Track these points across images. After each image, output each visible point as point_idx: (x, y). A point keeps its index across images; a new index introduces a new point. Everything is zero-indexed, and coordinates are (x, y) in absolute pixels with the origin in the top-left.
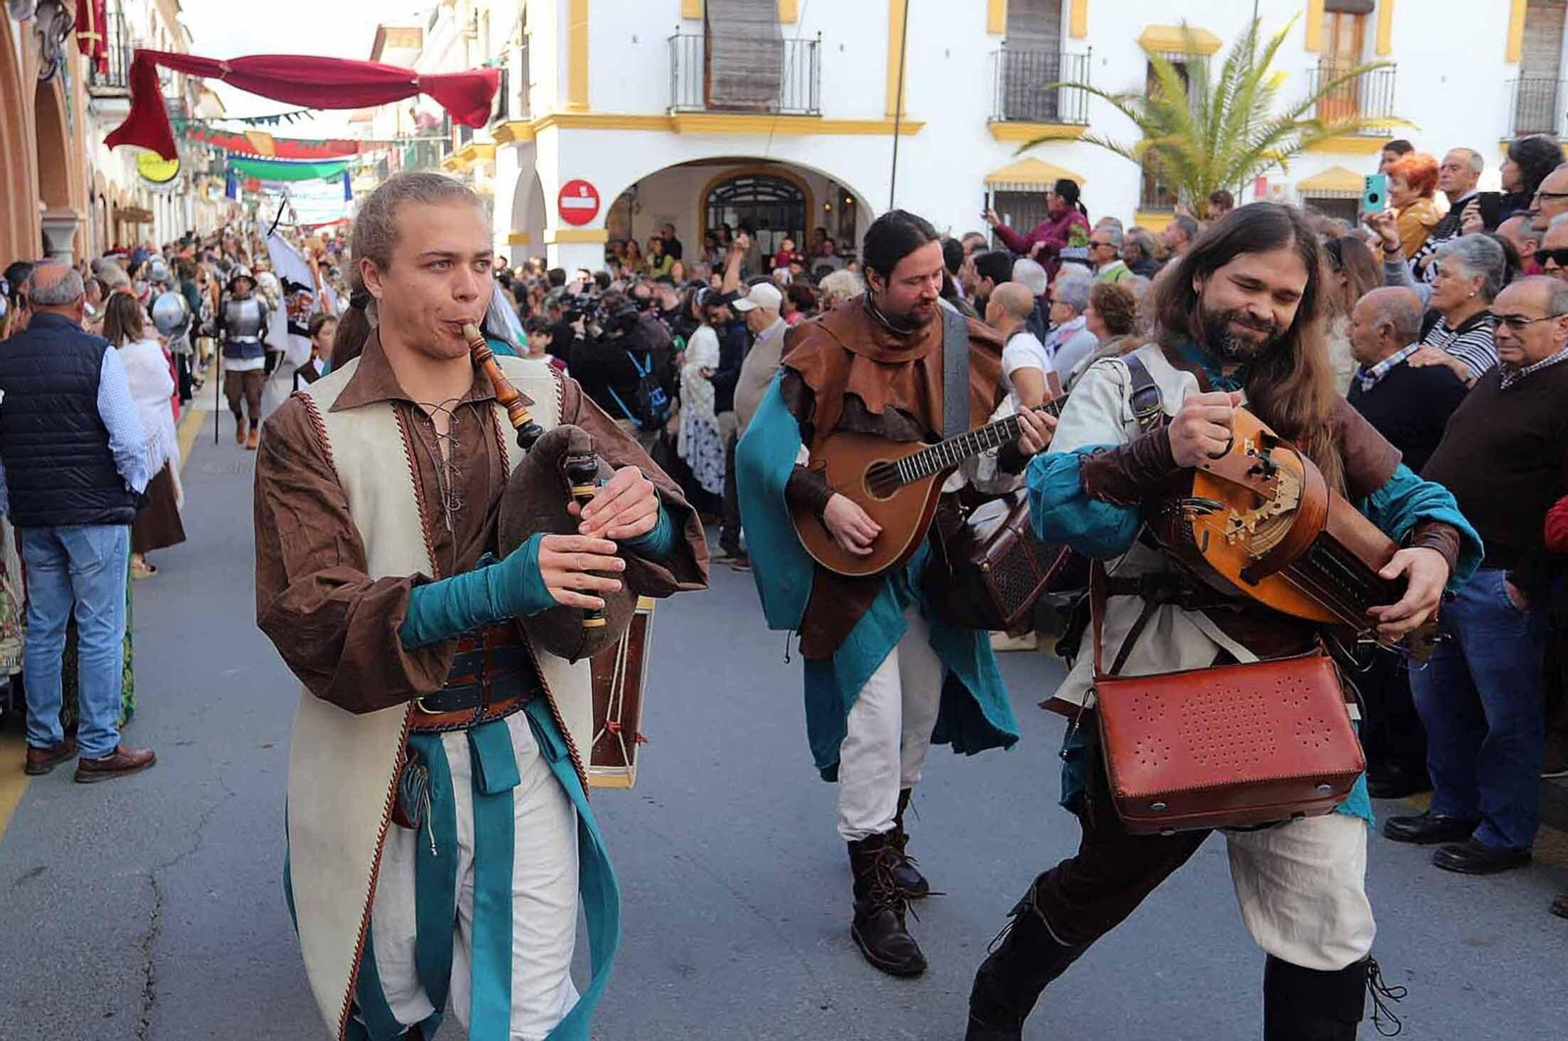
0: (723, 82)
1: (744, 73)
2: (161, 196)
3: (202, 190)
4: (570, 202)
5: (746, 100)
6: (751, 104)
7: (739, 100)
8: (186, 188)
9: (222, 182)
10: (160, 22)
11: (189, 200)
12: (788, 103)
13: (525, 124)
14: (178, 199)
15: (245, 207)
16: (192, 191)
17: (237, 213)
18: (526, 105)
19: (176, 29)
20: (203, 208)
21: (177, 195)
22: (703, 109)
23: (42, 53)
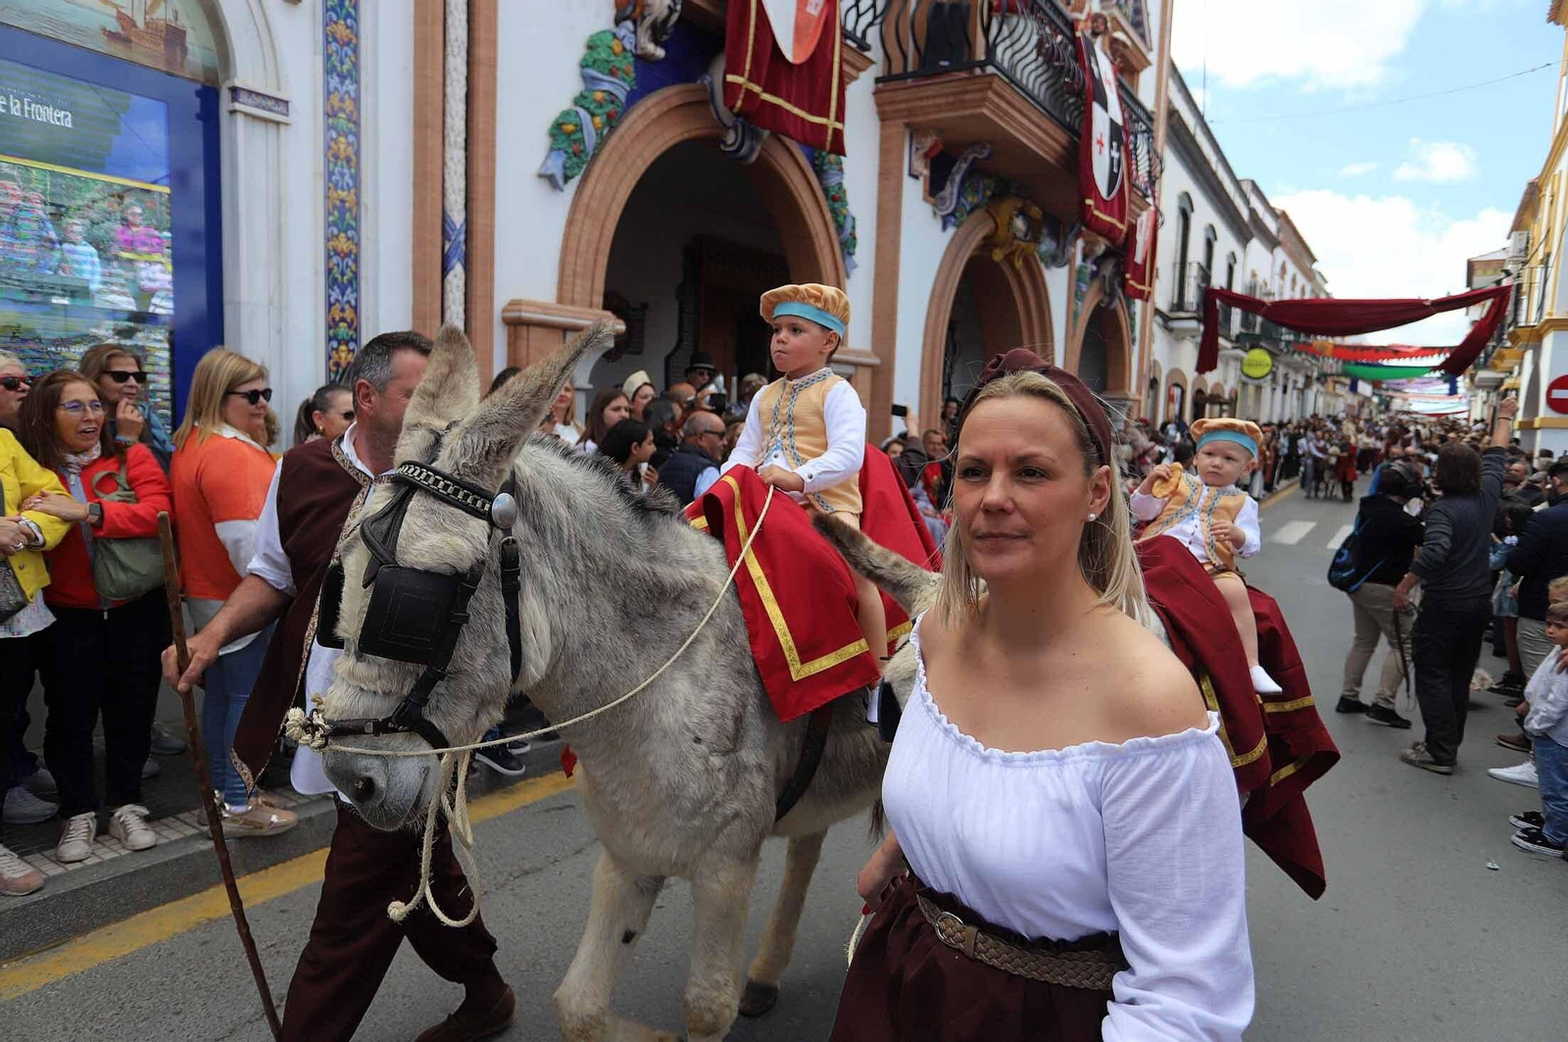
2: (1274, 389)
3: (1330, 385)
4: (1558, 394)
8: (1308, 382)
9: (1348, 381)
10: (1291, 269)
11: (1311, 394)
13: (1530, 329)
14: (1295, 392)
15: (1375, 400)
16: (1316, 387)
17: (1366, 404)
19: (1310, 275)
20: (1329, 398)
21: (1294, 388)
23: (1102, 289)
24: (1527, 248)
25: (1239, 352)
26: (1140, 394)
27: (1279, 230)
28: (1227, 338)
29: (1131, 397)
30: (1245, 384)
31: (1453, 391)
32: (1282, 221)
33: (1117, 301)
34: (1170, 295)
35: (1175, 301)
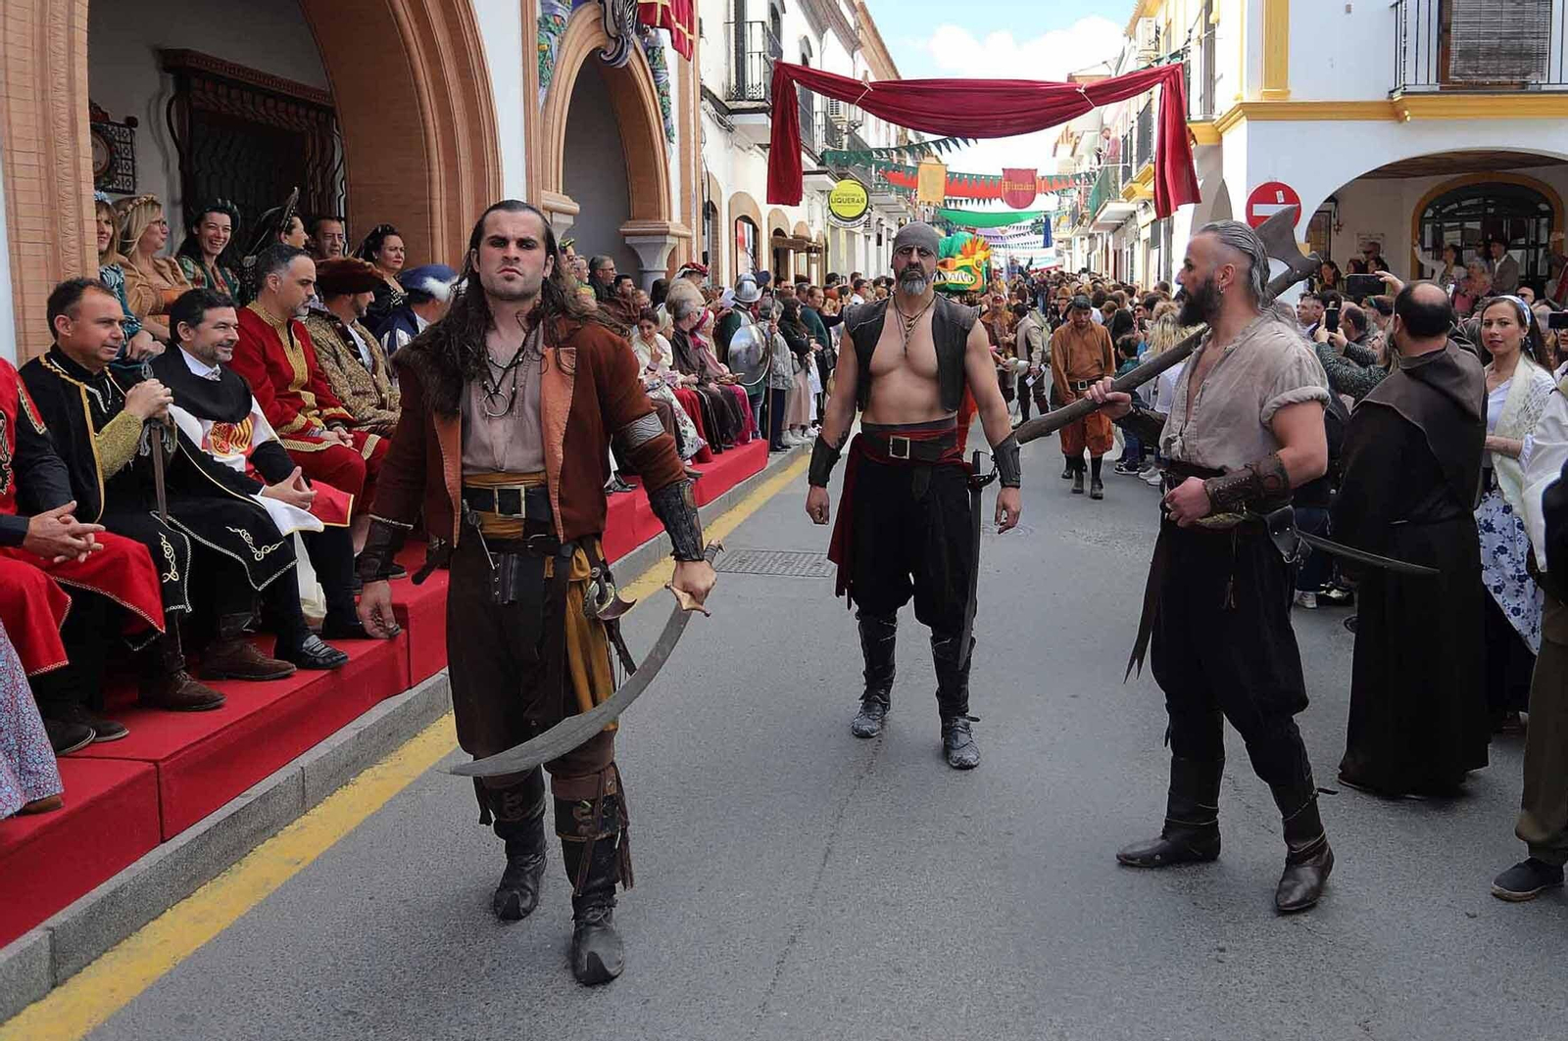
0: (1466, 54)
1: (1495, 41)
4: (1262, 209)
5: (1499, 75)
6: (1503, 79)
7: (1488, 75)
12: (1555, 79)
13: (1209, 124)
18: (1209, 104)
22: (1437, 88)
23: (600, 21)
24: (1157, 39)
25: (826, 178)
26: (689, 227)
27: (860, 27)
28: (811, 153)
29: (672, 230)
30: (834, 229)
31: (1047, 244)
32: (859, 14)
33: (631, 52)
34: (724, 68)
35: (733, 82)
